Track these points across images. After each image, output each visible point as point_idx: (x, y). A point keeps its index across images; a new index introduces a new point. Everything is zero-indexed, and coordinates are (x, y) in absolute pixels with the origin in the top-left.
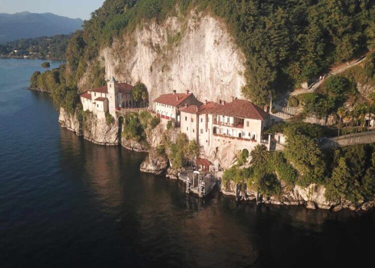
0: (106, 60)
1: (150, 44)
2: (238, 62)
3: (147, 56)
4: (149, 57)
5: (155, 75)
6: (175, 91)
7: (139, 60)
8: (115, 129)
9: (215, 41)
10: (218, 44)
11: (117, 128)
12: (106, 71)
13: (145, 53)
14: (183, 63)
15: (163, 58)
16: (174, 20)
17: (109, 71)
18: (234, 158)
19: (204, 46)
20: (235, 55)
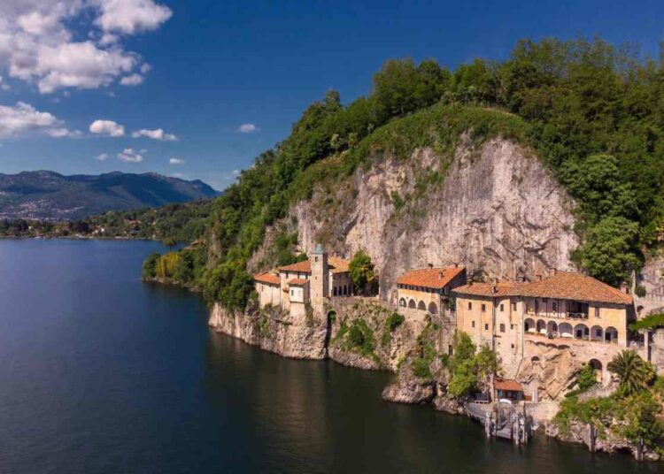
0: (301, 222)
1: (381, 191)
2: (561, 208)
3: (378, 210)
4: (380, 211)
5: (392, 241)
6: (431, 265)
7: (360, 218)
8: (320, 333)
9: (514, 177)
10: (520, 181)
11: (325, 331)
12: (299, 239)
13: (373, 206)
14: (449, 218)
15: (408, 212)
16: (427, 152)
17: (304, 239)
18: (570, 378)
19: (492, 186)
20: (555, 198)
